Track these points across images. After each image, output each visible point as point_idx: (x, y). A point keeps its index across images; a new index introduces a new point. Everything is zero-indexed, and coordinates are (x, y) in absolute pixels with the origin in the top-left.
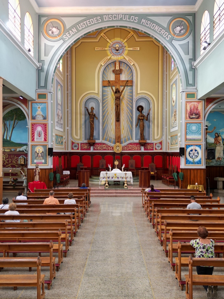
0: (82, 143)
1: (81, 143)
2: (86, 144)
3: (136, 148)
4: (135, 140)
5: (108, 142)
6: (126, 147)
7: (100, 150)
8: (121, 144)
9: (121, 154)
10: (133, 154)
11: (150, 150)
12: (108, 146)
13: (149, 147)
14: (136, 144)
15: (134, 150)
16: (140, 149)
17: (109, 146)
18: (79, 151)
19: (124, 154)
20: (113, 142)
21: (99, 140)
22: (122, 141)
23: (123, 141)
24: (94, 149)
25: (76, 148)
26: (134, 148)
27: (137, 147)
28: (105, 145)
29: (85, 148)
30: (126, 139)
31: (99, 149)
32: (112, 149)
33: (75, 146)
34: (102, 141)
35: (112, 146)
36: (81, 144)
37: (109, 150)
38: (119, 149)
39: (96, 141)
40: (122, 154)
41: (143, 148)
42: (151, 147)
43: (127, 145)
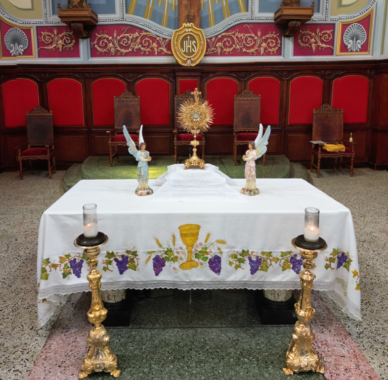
0: (44, 25)
1: (37, 27)
2: (60, 29)
3: (264, 45)
4: (261, 10)
5: (147, 20)
6: (220, 40)
7: (117, 54)
8: (200, 26)
9: (203, 72)
10: (251, 72)
11: (320, 52)
12: (151, 37)
13: (314, 41)
14: (264, 27)
15: (253, 54)
16: (280, 49)
17: (154, 39)
18: (34, 60)
19: (214, 72)
20: (169, 19)
21: (113, 11)
22: (204, 14)
23: (208, 17)
24: (94, 53)
25: (21, 49)
26: (253, 47)
27: (265, 41)
28: (137, 34)
29: (57, 49)
30: (221, 9)
31: (113, 50)
32: (165, 50)
33: (16, 41)
34: (126, 15)
35: (164, 39)
36: (40, 29)
37: (152, 54)
38: (196, 51)
39: (100, 17)
40: (204, 70)
41: (289, 45)
42: (322, 42)
43: (227, 31)
